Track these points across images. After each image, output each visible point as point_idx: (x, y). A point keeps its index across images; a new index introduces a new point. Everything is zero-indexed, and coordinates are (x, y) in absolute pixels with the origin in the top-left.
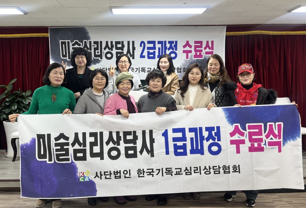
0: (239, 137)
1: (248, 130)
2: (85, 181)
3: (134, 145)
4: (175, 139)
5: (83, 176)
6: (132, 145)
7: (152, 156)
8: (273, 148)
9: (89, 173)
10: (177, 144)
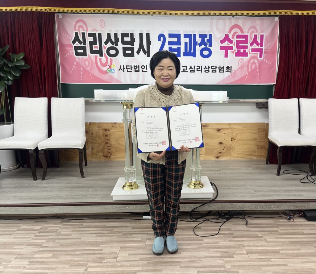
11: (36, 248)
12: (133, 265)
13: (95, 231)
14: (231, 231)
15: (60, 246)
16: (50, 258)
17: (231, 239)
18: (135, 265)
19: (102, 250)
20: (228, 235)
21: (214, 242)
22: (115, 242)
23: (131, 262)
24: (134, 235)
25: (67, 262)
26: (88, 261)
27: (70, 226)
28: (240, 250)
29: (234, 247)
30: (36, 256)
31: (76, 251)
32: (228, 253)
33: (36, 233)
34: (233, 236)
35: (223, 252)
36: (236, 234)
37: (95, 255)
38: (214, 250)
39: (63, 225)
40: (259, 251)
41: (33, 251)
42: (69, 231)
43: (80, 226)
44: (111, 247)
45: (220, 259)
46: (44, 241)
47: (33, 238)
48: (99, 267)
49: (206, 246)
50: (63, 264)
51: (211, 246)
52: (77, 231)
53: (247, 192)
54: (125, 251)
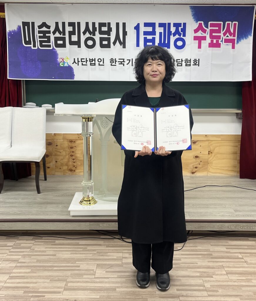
0: (202, 34)
1: (209, 28)
2: (65, 66)
3: (108, 36)
4: (146, 33)
5: (62, 61)
6: (106, 36)
7: (124, 47)
8: (228, 45)
9: (68, 59)
10: (147, 37)
11: (13, 264)
12: (112, 281)
13: (68, 248)
14: (210, 252)
15: (36, 261)
16: (29, 273)
17: (209, 259)
18: (113, 282)
19: (79, 266)
20: (206, 256)
21: (192, 262)
22: (90, 259)
23: (110, 278)
24: (109, 254)
25: (47, 277)
26: (67, 277)
27: (43, 243)
28: (220, 271)
29: (213, 268)
30: (14, 271)
31: (54, 267)
32: (207, 274)
33: (10, 249)
34: (211, 256)
35: (202, 272)
36: (215, 255)
37: (72, 271)
38: (193, 270)
39: (36, 242)
40: (239, 272)
41: (10, 267)
42: (42, 248)
43: (53, 243)
44: (88, 264)
45: (200, 278)
46: (20, 257)
47: (8, 254)
48: (78, 282)
49: (184, 266)
50: (43, 279)
51: (190, 266)
52: (50, 248)
53: (226, 211)
54: (102, 268)
